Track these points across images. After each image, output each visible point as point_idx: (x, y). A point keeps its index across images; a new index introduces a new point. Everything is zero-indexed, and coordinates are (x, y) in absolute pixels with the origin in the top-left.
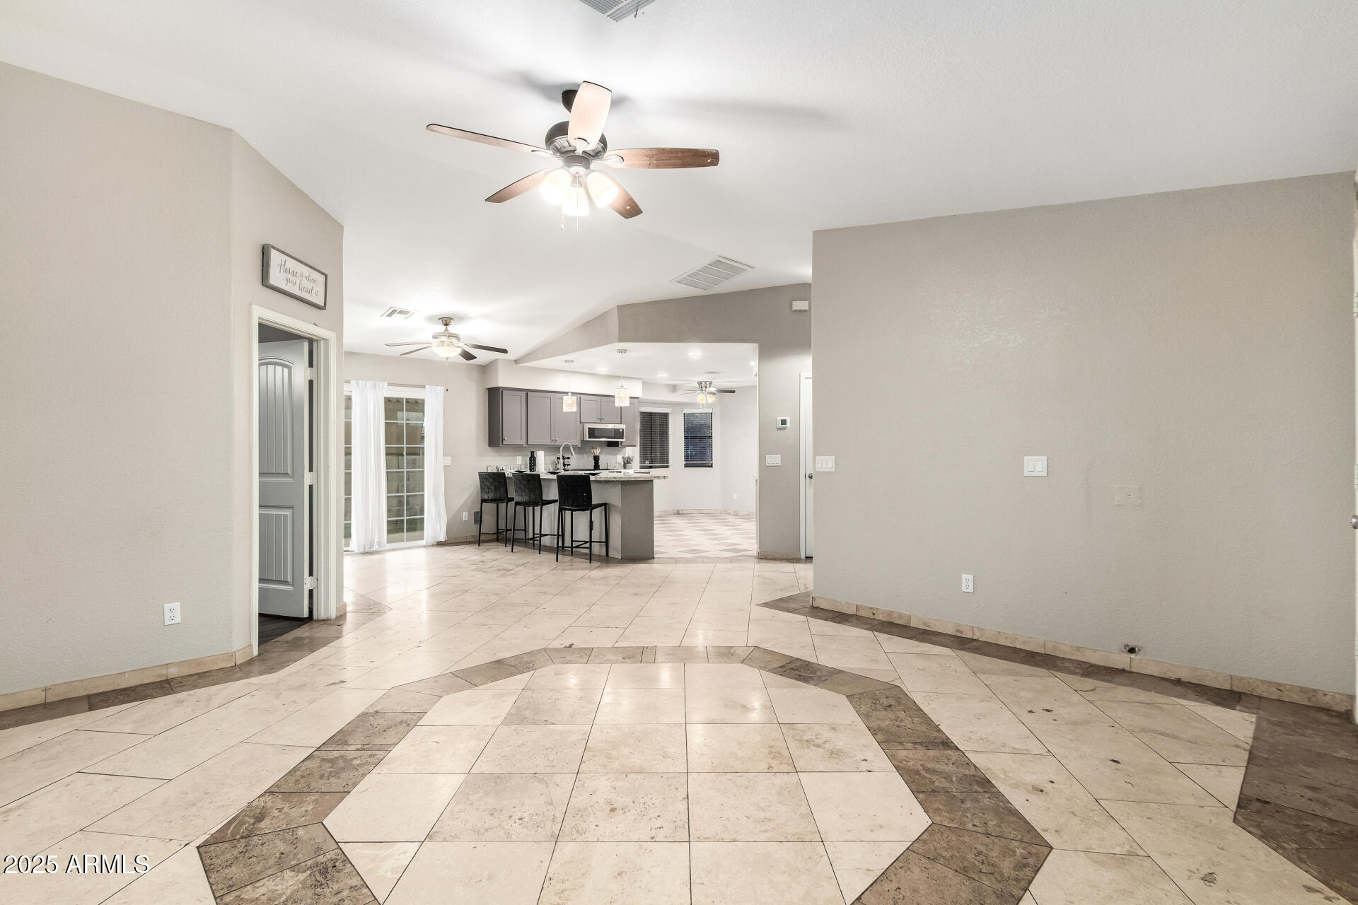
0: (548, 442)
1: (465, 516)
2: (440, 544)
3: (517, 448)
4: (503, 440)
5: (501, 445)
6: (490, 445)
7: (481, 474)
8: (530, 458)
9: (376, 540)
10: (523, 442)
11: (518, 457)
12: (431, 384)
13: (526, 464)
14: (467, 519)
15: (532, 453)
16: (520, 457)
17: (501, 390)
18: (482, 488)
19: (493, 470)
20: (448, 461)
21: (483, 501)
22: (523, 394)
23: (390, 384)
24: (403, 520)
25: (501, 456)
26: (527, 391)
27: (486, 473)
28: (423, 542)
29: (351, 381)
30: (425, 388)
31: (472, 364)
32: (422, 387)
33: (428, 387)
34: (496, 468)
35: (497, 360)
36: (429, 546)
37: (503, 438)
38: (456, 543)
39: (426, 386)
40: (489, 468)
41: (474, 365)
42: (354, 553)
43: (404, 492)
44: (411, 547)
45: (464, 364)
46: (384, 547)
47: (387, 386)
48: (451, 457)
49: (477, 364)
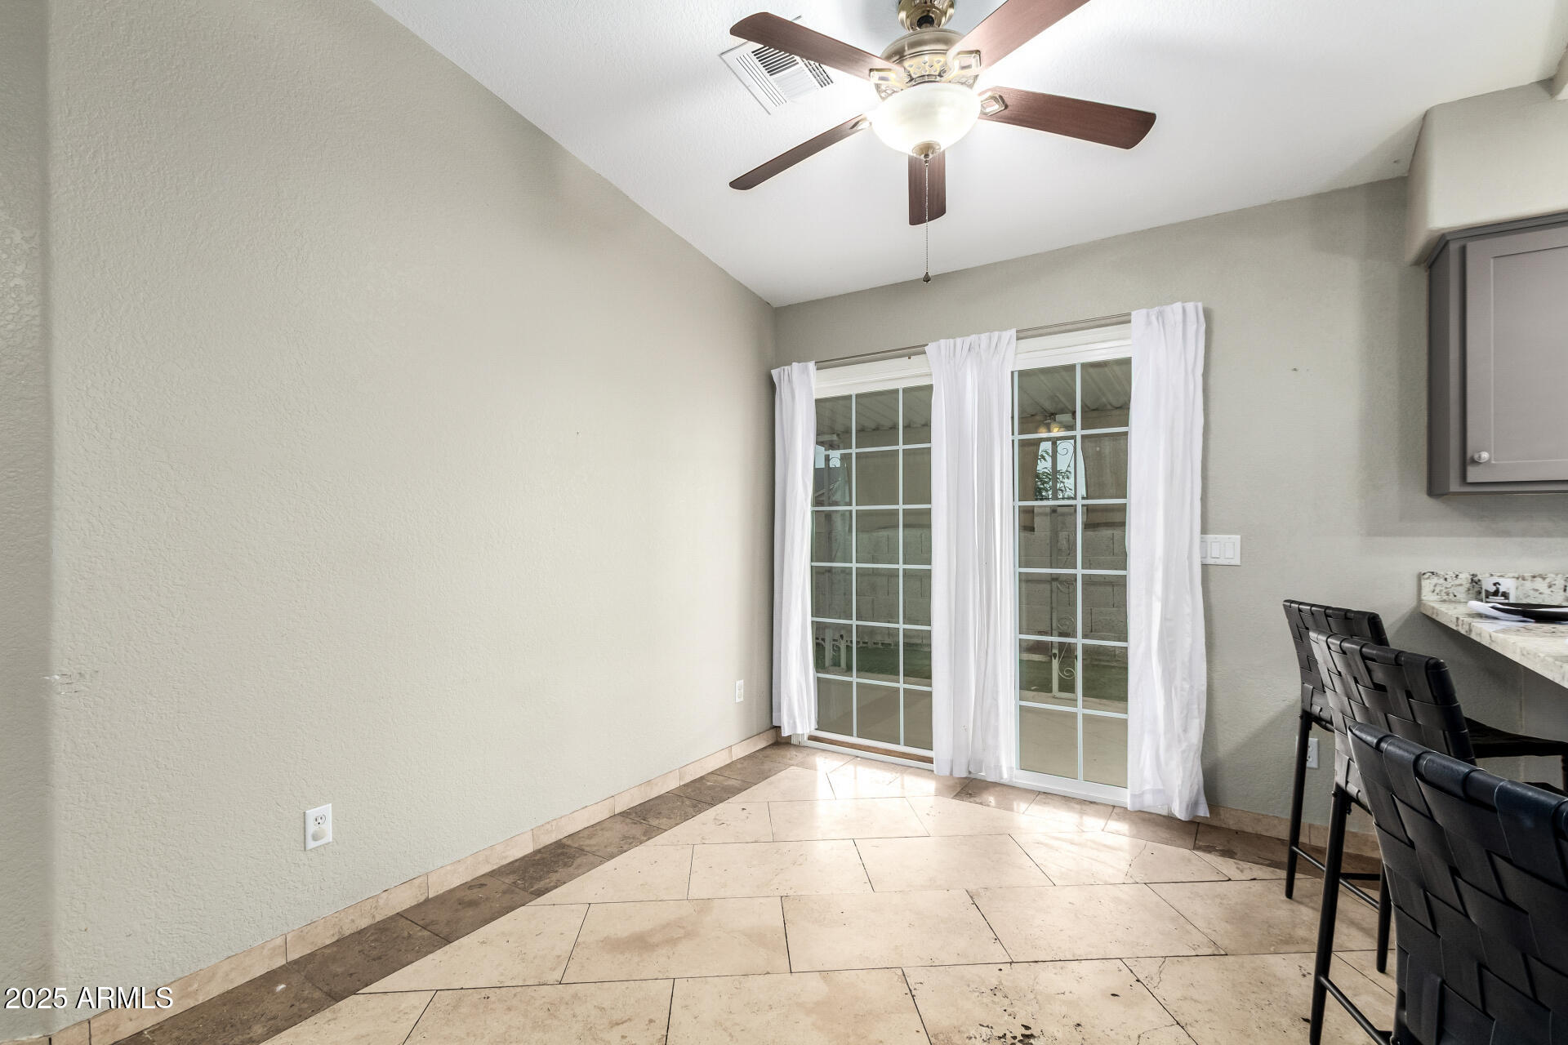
5: (1455, 486)
7: (1288, 609)
12: (1144, 306)
14: (1315, 765)
17: (1454, 247)
19: (1443, 596)
20: (1227, 548)
23: (1028, 333)
24: (1074, 715)
28: (1126, 796)
29: (926, 348)
30: (1129, 322)
31: (1340, 186)
32: (1123, 319)
33: (1138, 316)
34: (1467, 585)
35: (1426, 117)
36: (1144, 820)
37: (1469, 454)
38: (1259, 837)
39: (1133, 313)
40: (1427, 585)
41: (1353, 190)
42: (933, 771)
43: (1075, 636)
44: (1091, 802)
45: (1300, 199)
46: (1002, 778)
47: (1018, 339)
48: (1239, 537)
49: (1362, 182)
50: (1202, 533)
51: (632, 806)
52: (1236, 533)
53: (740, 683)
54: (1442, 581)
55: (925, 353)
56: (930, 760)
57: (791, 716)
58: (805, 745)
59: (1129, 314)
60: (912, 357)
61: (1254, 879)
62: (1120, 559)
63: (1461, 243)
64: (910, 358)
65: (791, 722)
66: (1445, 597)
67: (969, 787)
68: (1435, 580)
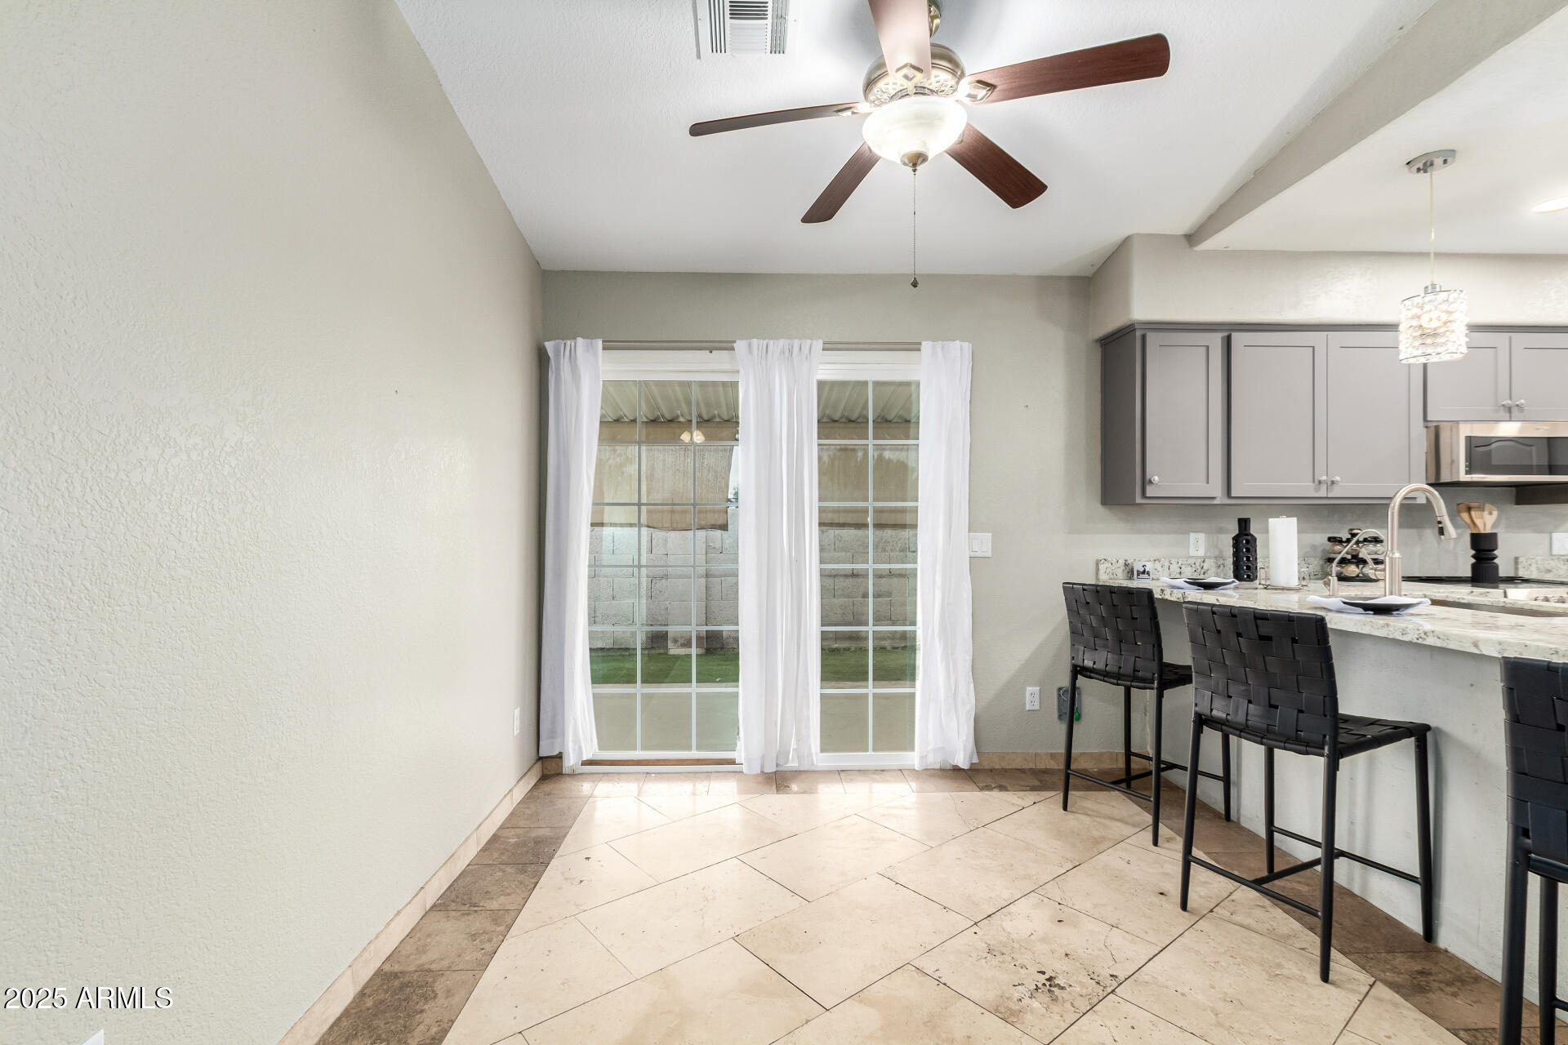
0: (1303, 487)
1: (1031, 696)
2: (955, 774)
3: (1192, 510)
4: (1145, 482)
5: (1139, 500)
6: (1105, 501)
7: (1069, 589)
8: (1236, 540)
9: (793, 745)
10: (1215, 489)
11: (1192, 535)
12: (934, 339)
13: (1219, 557)
14: (1037, 707)
15: (1244, 524)
16: (1202, 537)
17: (1138, 334)
18: (1074, 632)
19: (1111, 576)
20: (984, 544)
21: (1078, 671)
22: (1215, 340)
23: (829, 346)
24: (866, 696)
25: (1140, 532)
26: (1228, 332)
27: (1085, 587)
28: (913, 759)
29: (735, 345)
30: (919, 350)
31: (1054, 274)
32: (915, 347)
33: (926, 346)
34: (1122, 568)
35: (1126, 242)
36: (930, 776)
37: (1148, 477)
38: (1006, 770)
39: (923, 343)
40: (1102, 567)
41: (1060, 278)
42: (742, 772)
43: (867, 624)
44: (883, 771)
45: (1029, 277)
46: (813, 764)
47: (823, 350)
48: (990, 535)
49: (1069, 274)
50: (970, 531)
51: (440, 894)
52: (989, 532)
53: (517, 712)
54: (1110, 565)
55: (734, 349)
56: (732, 762)
57: (577, 741)
58: (581, 771)
59: (920, 344)
60: (714, 352)
61: (1035, 803)
62: (909, 551)
63: (1143, 332)
64: (711, 352)
65: (576, 747)
66: (1112, 576)
67: (778, 780)
68: (1106, 565)
